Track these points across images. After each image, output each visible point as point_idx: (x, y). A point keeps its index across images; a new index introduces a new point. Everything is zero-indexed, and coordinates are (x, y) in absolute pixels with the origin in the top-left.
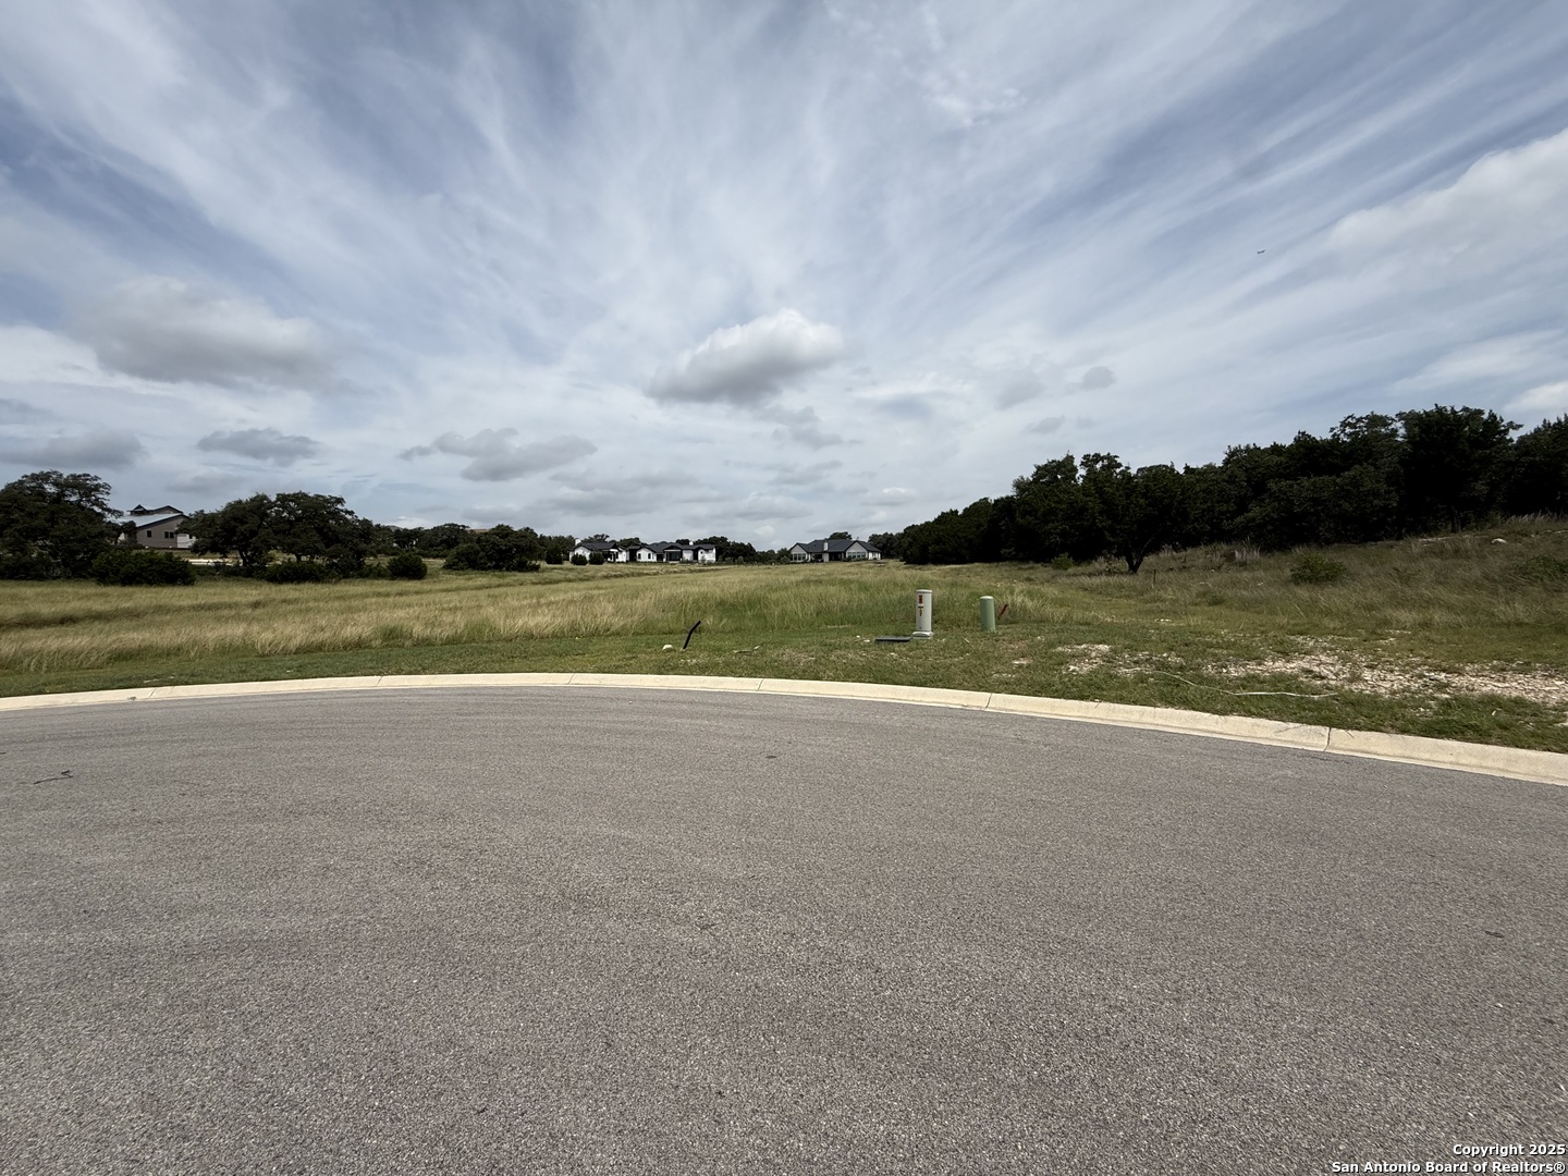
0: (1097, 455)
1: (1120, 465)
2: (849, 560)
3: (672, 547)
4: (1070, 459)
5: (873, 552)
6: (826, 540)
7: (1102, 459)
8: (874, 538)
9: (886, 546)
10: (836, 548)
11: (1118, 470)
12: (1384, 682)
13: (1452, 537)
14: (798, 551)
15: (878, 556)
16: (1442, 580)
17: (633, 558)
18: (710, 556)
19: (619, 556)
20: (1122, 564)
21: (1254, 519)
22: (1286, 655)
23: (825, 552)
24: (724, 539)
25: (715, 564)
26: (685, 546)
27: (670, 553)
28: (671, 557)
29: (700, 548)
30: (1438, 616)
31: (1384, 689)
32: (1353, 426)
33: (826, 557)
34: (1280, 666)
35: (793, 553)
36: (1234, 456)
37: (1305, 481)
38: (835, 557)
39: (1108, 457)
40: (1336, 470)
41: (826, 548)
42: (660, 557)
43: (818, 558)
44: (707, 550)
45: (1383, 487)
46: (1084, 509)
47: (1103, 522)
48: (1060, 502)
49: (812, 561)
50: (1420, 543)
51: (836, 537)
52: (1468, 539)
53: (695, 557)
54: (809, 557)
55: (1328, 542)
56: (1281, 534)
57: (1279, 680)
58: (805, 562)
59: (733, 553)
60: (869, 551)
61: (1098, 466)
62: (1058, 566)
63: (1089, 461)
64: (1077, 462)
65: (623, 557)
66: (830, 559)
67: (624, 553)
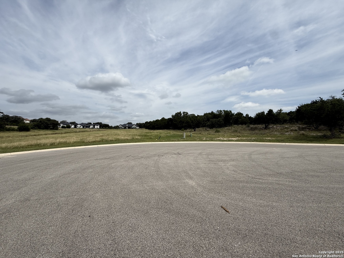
0: (185, 112)
1: (188, 114)
2: (133, 128)
3: (87, 124)
4: (180, 112)
6: (127, 124)
7: (186, 113)
8: (137, 124)
9: (141, 126)
10: (129, 126)
11: (188, 115)
12: (226, 139)
13: (229, 127)
14: (121, 126)
15: (139, 128)
16: (228, 132)
17: (75, 127)
18: (98, 127)
19: (72, 126)
20: (193, 130)
21: (208, 124)
22: (219, 138)
23: (127, 127)
24: (101, 123)
25: (99, 129)
26: (91, 124)
28: (87, 127)
29: (95, 125)
30: (228, 135)
31: (225, 139)
32: (218, 111)
33: (127, 128)
34: (218, 138)
35: (119, 127)
36: (205, 114)
37: (214, 119)
38: (129, 128)
39: (187, 112)
40: (217, 118)
41: (127, 126)
42: (83, 127)
43: (125, 128)
44: (97, 125)
45: (222, 121)
46: (189, 122)
47: (192, 124)
48: (185, 121)
49: (124, 129)
50: (226, 128)
51: (129, 123)
52: (230, 128)
53: (94, 127)
55: (217, 128)
56: (212, 126)
57: (219, 139)
58: (122, 129)
59: (104, 126)
60: (137, 127)
61: (185, 114)
62: (182, 130)
63: (184, 113)
64: (182, 113)
66: (128, 128)
67: (73, 126)
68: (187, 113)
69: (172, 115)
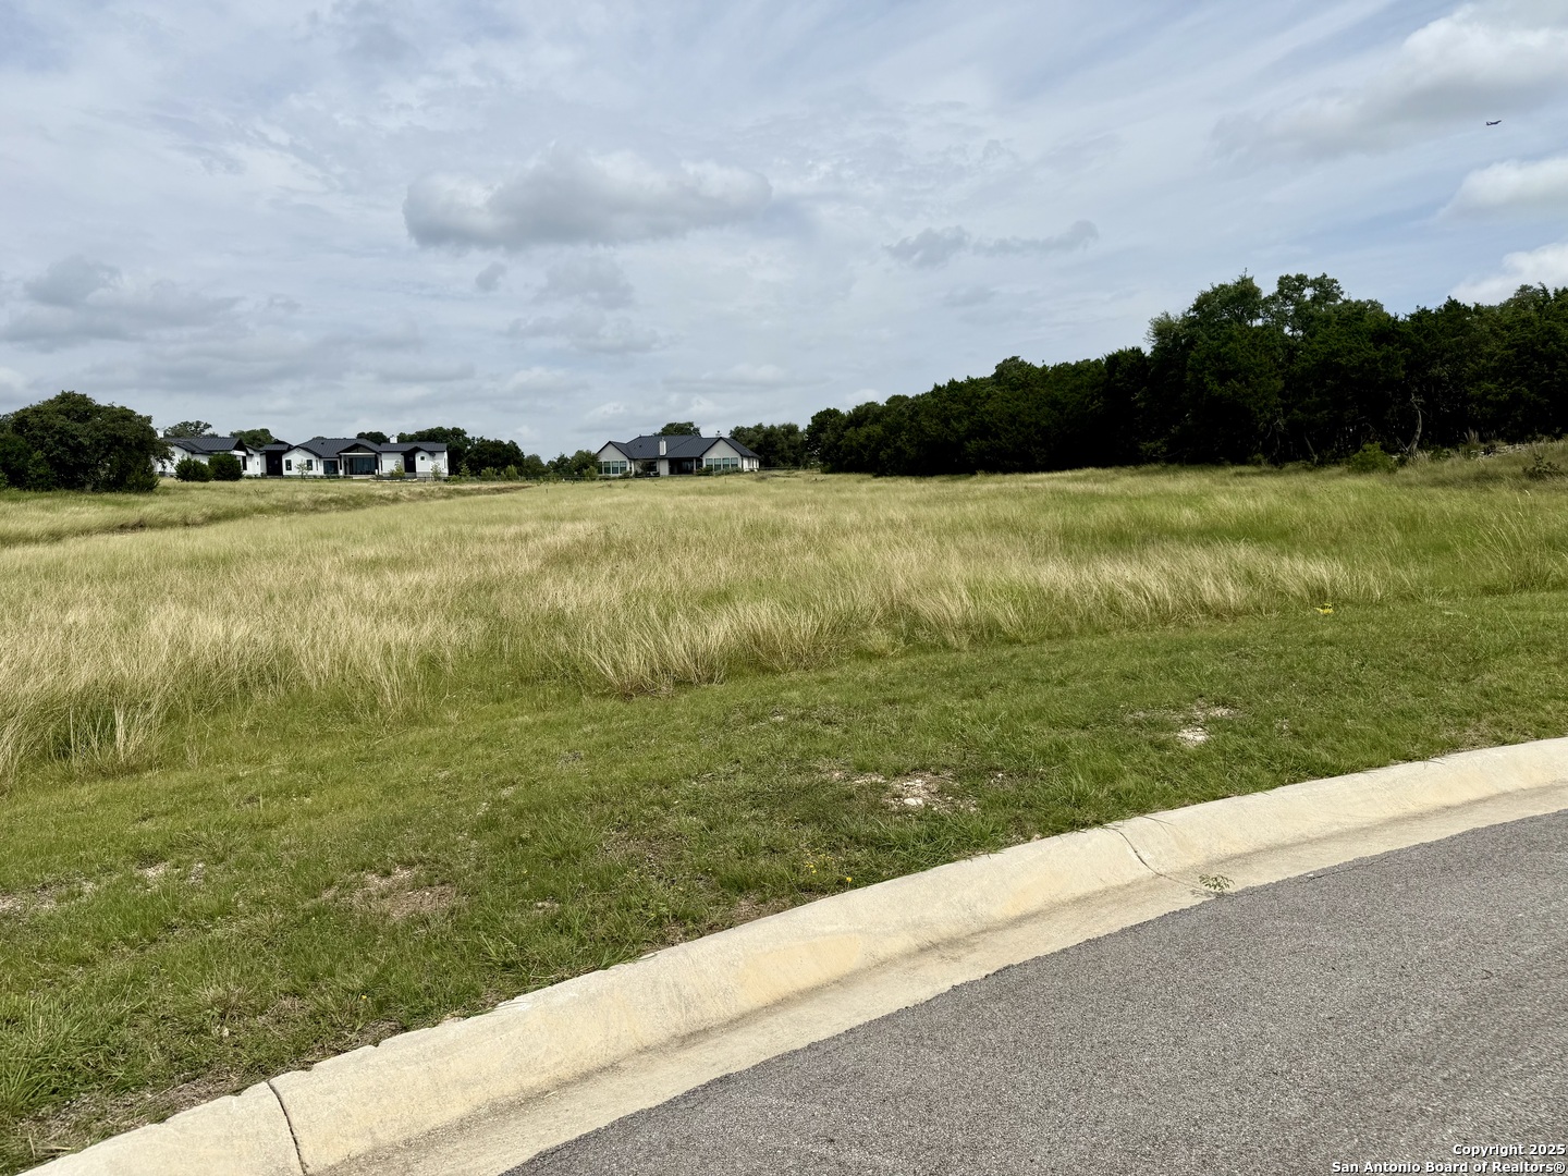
2: (708, 472)
3: (355, 447)
5: (748, 458)
6: (658, 436)
9: (768, 447)
10: (678, 452)
14: (612, 457)
15: (756, 465)
17: (274, 468)
18: (442, 465)
19: (249, 464)
23: (663, 458)
24: (457, 433)
25: (449, 480)
27: (351, 459)
28: (354, 468)
29: (417, 450)
33: (664, 468)
35: (603, 459)
38: (680, 467)
41: (663, 451)
42: (331, 468)
43: (649, 469)
44: (432, 454)
49: (637, 475)
51: (673, 431)
53: (410, 466)
54: (632, 467)
58: (625, 476)
59: (484, 461)
60: (740, 456)
65: (255, 465)
66: (671, 472)
67: (257, 459)
68: (1326, 288)
69: (1157, 315)
